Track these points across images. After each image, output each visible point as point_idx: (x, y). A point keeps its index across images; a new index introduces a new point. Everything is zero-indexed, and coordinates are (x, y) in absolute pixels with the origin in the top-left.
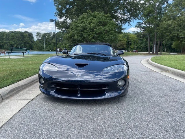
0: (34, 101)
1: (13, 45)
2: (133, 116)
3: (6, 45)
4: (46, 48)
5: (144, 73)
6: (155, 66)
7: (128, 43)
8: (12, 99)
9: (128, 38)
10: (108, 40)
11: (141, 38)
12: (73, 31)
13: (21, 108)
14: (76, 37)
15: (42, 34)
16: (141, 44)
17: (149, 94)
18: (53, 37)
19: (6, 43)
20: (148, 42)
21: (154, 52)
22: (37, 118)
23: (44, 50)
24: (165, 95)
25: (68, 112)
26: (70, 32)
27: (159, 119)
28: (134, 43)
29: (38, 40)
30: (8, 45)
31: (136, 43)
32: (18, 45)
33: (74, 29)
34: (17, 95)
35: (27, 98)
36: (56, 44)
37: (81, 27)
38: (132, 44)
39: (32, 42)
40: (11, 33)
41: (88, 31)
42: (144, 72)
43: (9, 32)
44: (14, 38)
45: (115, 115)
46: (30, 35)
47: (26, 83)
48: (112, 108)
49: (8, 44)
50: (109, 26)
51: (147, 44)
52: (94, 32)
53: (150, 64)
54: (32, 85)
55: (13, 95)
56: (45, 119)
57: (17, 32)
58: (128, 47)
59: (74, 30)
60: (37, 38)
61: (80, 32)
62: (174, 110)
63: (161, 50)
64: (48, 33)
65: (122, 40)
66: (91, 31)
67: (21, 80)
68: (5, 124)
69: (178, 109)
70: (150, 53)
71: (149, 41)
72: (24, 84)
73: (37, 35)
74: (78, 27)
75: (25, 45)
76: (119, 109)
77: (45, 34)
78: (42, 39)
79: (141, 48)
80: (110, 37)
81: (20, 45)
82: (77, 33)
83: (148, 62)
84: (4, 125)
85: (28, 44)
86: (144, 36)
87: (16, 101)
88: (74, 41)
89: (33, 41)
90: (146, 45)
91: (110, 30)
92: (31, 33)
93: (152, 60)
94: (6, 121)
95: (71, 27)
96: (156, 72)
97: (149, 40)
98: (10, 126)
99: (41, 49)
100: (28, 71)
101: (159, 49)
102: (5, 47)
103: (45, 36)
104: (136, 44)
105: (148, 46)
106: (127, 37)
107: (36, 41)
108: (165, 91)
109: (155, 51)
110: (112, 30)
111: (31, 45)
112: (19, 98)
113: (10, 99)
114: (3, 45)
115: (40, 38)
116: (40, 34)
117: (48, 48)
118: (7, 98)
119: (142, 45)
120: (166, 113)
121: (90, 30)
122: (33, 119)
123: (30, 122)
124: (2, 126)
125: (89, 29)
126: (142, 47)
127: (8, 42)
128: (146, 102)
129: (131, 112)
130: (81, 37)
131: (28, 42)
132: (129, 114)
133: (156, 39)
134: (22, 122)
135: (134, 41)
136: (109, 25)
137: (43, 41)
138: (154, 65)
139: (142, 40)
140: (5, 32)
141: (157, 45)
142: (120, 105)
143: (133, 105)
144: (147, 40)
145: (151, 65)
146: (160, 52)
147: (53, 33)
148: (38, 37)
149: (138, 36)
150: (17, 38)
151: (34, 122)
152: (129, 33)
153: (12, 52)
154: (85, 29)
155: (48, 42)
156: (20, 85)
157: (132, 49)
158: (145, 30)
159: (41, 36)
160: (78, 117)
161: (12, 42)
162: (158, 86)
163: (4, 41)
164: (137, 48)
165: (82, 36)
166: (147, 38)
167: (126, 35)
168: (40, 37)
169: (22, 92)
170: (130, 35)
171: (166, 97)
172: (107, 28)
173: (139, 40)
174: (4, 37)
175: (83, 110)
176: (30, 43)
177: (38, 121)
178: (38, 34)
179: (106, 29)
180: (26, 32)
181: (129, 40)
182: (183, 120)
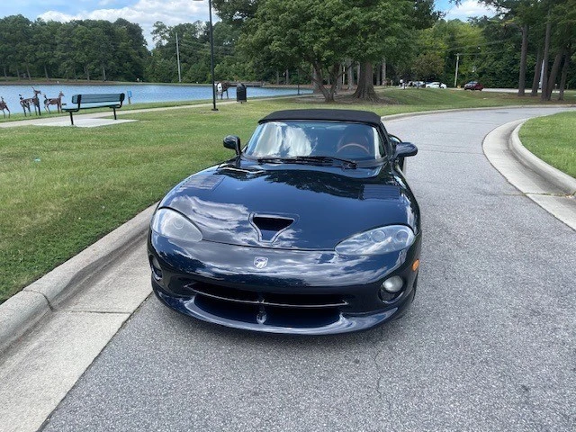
0: (137, 318)
1: (85, 64)
2: (416, 399)
3: (64, 64)
4: (183, 74)
5: (483, 199)
6: (526, 167)
7: (452, 56)
8: (78, 306)
9: (453, 39)
10: (379, 53)
11: (497, 39)
12: (267, 28)
13: (100, 350)
14: (274, 47)
15: (170, 28)
16: (496, 59)
17: (482, 305)
18: (204, 39)
19: (64, 59)
20: (521, 55)
21: (537, 88)
22: (142, 391)
23: (177, 81)
24: (534, 313)
25: (228, 374)
26: (257, 28)
27: (493, 418)
28: (473, 57)
29: (160, 47)
30: (69, 65)
31: (480, 56)
32: (99, 64)
33: (269, 19)
34: (93, 289)
35: (119, 305)
36: (213, 60)
37: (293, 12)
38: (465, 61)
39: (140, 54)
40: (76, 27)
41: (316, 24)
42: (485, 194)
43: (71, 22)
44: (85, 43)
45: (363, 393)
46: (134, 31)
47: (118, 244)
48: (357, 362)
49: (70, 61)
50: (384, 8)
51: (516, 62)
52: (332, 29)
53: (513, 154)
54: (135, 249)
55: (81, 290)
56: (165, 395)
57: (95, 21)
58: (450, 68)
59: (268, 23)
60: (156, 42)
61: (289, 28)
62: (549, 380)
63: (563, 81)
64: (189, 25)
65: (432, 48)
66: (323, 26)
67: (105, 235)
68: (57, 409)
69: (561, 377)
70: (524, 94)
71: (523, 53)
72: (111, 249)
73: (156, 32)
74: (284, 10)
75: (121, 65)
76: (378, 367)
77: (181, 29)
78: (172, 44)
79: (494, 74)
80: (387, 43)
81: (106, 63)
82: (279, 33)
83: (508, 146)
84: (53, 412)
85: (130, 60)
86: (509, 32)
87: (88, 318)
88: (269, 58)
89: (143, 53)
90: (512, 65)
91: (387, 22)
92: (137, 26)
93: (521, 137)
94: (61, 398)
95: (260, 11)
96: (525, 195)
97: (523, 49)
98: (70, 417)
99: (167, 78)
100: (123, 196)
101: (558, 81)
102: (60, 70)
103: (180, 36)
104: (477, 61)
105: (521, 69)
106: (448, 36)
107: (154, 51)
108: (538, 295)
109: (540, 87)
110: (397, 21)
111: (137, 64)
112: (97, 305)
113: (72, 308)
114: (56, 66)
115: (165, 42)
116: (165, 27)
117: (189, 73)
118: (65, 303)
119: (500, 66)
120: (518, 392)
121: (322, 23)
122: (131, 392)
123: (122, 406)
124: (50, 417)
125: (320, 19)
126: (497, 72)
127: (70, 56)
128: (466, 342)
129: (414, 382)
130: (292, 45)
131: (129, 55)
132: (404, 390)
133: (550, 47)
134: (102, 405)
135: (470, 48)
136: (384, 4)
137: (174, 51)
138: (525, 163)
139: (501, 46)
140: (58, 25)
141: (550, 64)
142: (384, 352)
143: (423, 353)
144: (518, 49)
145: (516, 158)
146: (558, 88)
147: (204, 24)
148: (159, 38)
149: (486, 33)
150: (95, 43)
151: (132, 407)
152: (457, 20)
153: (79, 108)
154: (305, 17)
155: (190, 55)
156: (100, 256)
157: (463, 76)
158: (513, 13)
159: (167, 35)
160: (256, 394)
161: (81, 57)
162: (519, 270)
163: (58, 54)
164: (481, 74)
165: (294, 42)
166: (519, 42)
167: (445, 30)
168: (164, 38)
169: (106, 278)
170: (461, 27)
171: (535, 320)
172: (377, 15)
173: (490, 46)
174: (58, 39)
175: (271, 367)
176: (133, 57)
177: (145, 403)
178: (160, 28)
179: (374, 19)
180: (121, 22)
181: (455, 45)
182: (566, 426)
